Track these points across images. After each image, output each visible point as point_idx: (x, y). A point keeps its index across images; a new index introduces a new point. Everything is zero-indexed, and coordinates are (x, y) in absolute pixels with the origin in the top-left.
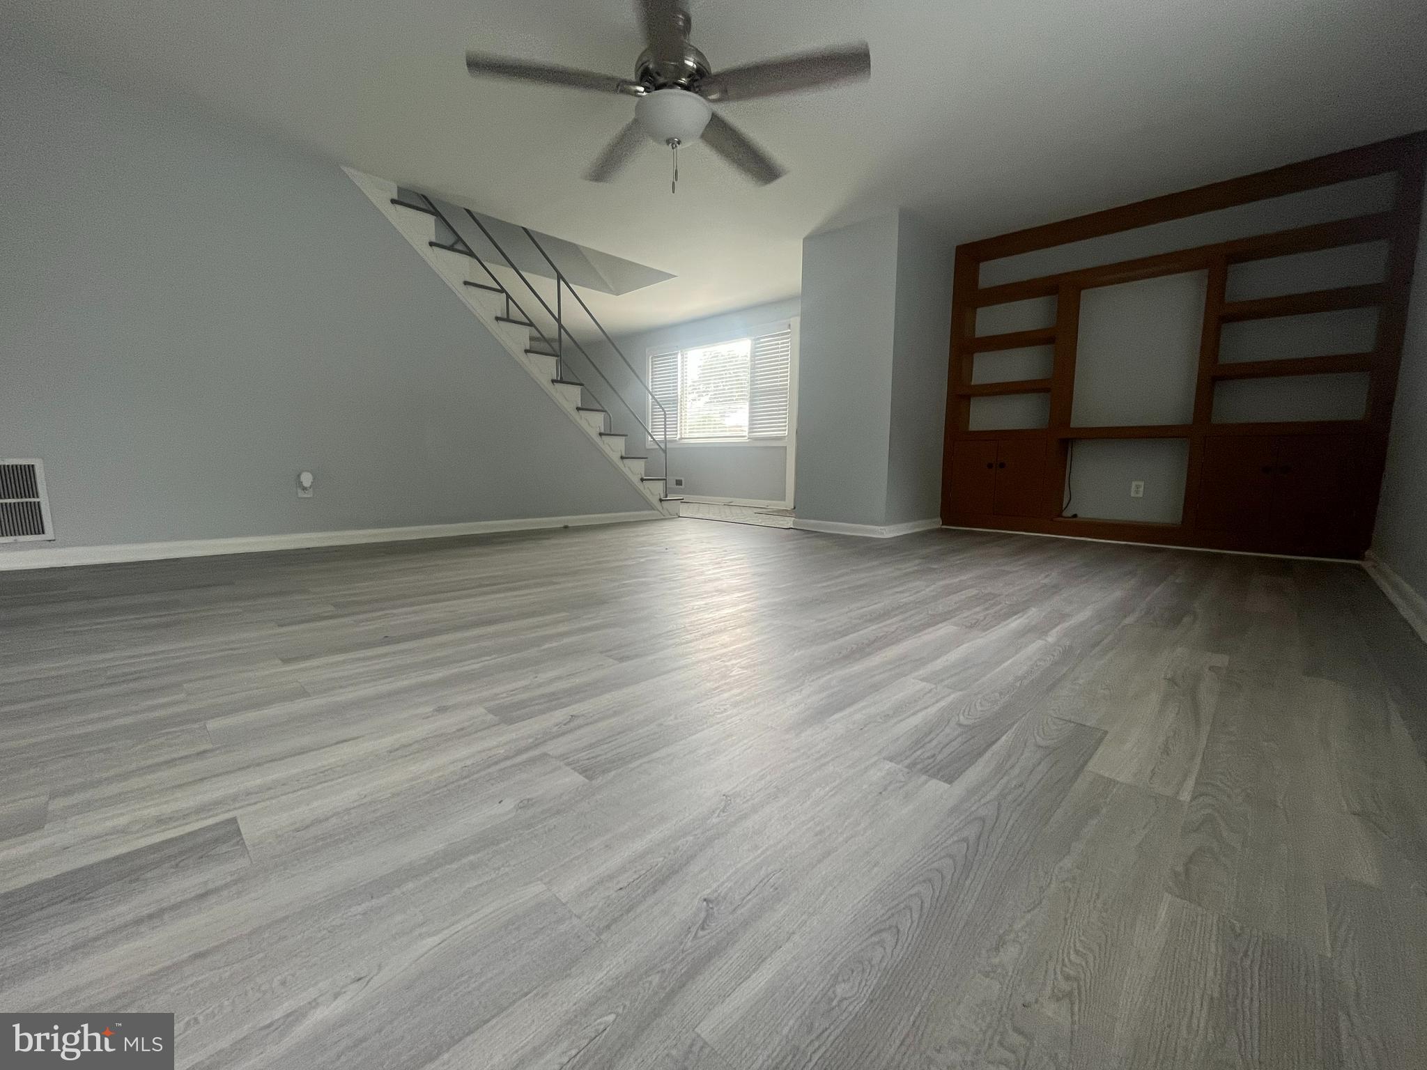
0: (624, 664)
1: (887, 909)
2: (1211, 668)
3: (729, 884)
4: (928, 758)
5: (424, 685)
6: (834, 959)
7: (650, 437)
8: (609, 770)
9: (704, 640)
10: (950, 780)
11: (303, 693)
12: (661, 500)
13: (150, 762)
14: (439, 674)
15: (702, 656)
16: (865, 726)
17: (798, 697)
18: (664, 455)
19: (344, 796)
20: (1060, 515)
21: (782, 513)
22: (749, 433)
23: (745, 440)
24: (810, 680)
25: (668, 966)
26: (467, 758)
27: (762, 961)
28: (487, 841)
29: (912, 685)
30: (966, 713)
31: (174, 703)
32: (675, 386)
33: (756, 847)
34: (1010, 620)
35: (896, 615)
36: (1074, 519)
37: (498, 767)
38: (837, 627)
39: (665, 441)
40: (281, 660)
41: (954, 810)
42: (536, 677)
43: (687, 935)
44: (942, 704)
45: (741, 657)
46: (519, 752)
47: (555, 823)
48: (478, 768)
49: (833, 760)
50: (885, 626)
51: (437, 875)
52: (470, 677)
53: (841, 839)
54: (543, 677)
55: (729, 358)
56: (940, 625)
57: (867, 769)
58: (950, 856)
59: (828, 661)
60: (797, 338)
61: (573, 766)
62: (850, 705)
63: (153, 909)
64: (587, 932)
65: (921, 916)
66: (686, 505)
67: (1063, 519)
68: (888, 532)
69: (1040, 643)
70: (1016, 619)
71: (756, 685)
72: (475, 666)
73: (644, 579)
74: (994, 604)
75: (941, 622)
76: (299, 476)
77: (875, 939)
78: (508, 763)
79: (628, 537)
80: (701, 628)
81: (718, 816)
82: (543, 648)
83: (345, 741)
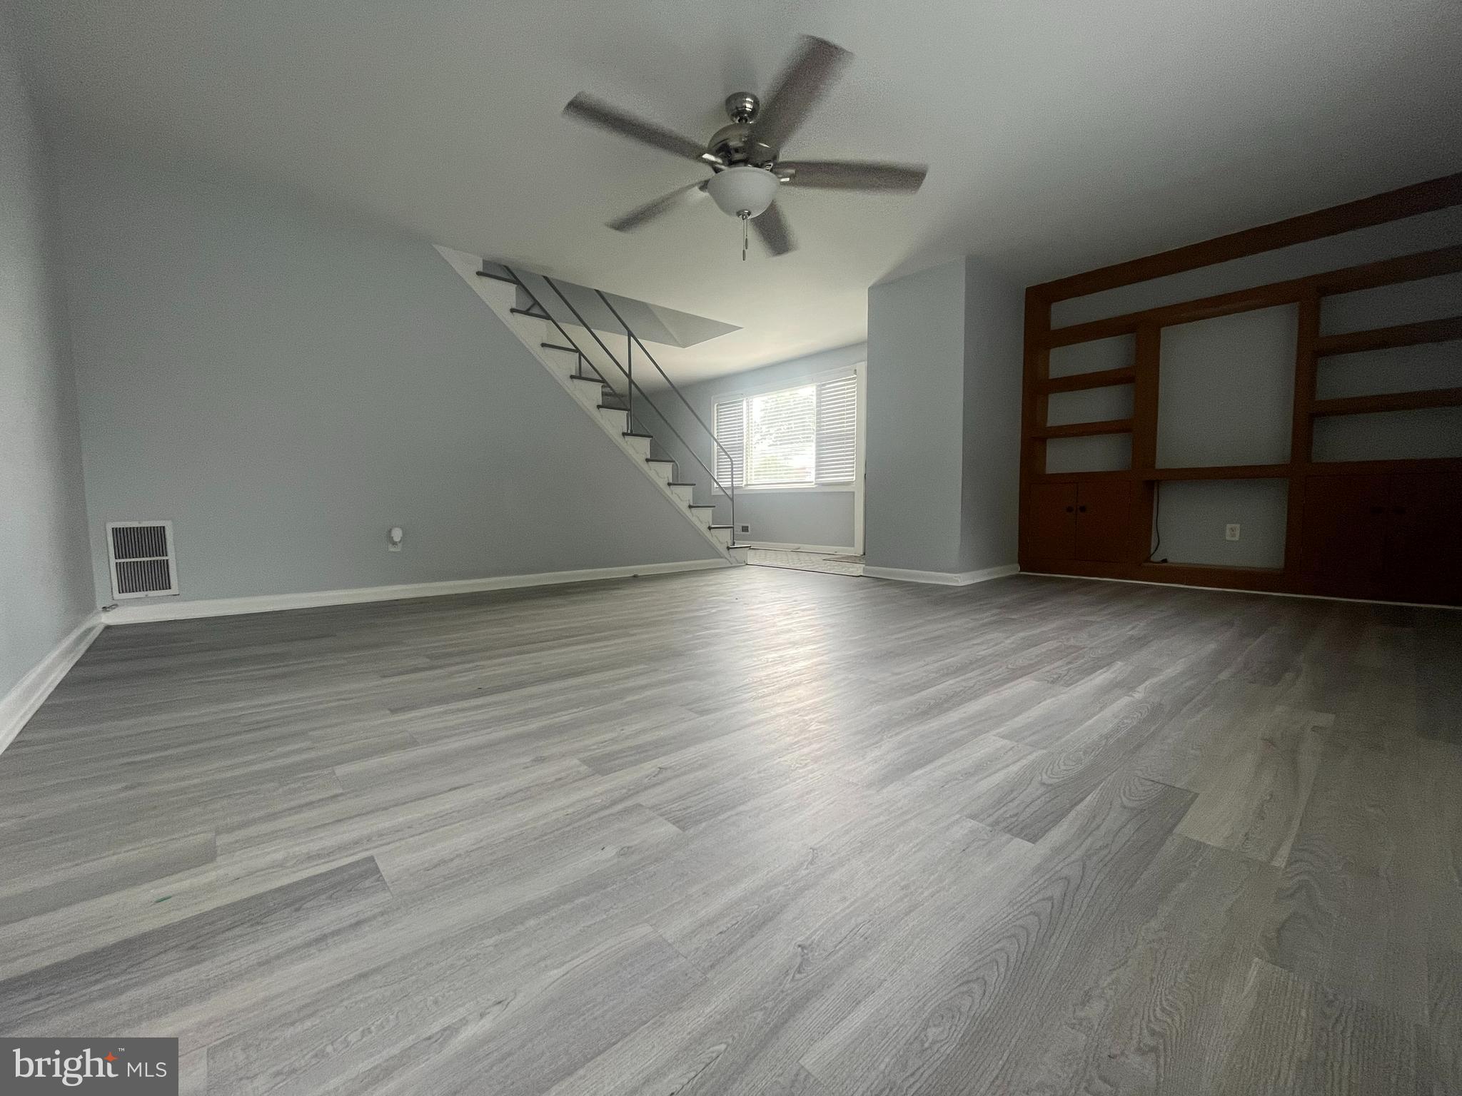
0: (705, 718)
1: (974, 960)
2: (1314, 729)
3: (821, 933)
4: (1011, 817)
5: (519, 737)
6: (924, 1005)
7: (715, 484)
8: (700, 821)
9: (781, 693)
10: (1033, 839)
11: (411, 743)
12: (728, 548)
13: (293, 804)
14: (534, 725)
15: (780, 710)
16: (947, 783)
17: (877, 753)
18: (730, 502)
19: (462, 839)
20: (1148, 560)
21: (852, 560)
22: (816, 478)
23: (812, 485)
24: (889, 736)
25: (770, 1004)
26: (568, 807)
27: (857, 1004)
28: (596, 884)
29: (991, 743)
30: (1049, 772)
31: (304, 750)
32: (741, 433)
33: (845, 899)
34: (1094, 675)
35: (974, 670)
36: (1165, 564)
37: (596, 816)
38: (913, 681)
39: (733, 488)
40: (389, 709)
41: (1038, 869)
42: (623, 730)
43: (785, 977)
44: (1024, 762)
45: (818, 712)
46: (614, 803)
47: (655, 870)
48: (579, 816)
49: (915, 816)
50: (964, 680)
51: (554, 914)
52: (561, 729)
53: (926, 894)
54: (628, 730)
55: (795, 404)
56: (1020, 680)
57: (948, 828)
58: (1034, 913)
59: (906, 716)
60: (864, 383)
61: (666, 816)
62: (931, 761)
63: (317, 934)
64: (694, 971)
65: (1006, 970)
66: (753, 551)
67: (1151, 564)
68: (962, 580)
69: (1126, 700)
70: (1101, 674)
71: (835, 740)
72: (565, 717)
73: (717, 631)
74: (1076, 659)
75: (1021, 677)
76: (390, 531)
77: (964, 988)
78: (607, 812)
79: (696, 586)
80: (778, 681)
81: (807, 868)
82: (625, 701)
83: (455, 789)
